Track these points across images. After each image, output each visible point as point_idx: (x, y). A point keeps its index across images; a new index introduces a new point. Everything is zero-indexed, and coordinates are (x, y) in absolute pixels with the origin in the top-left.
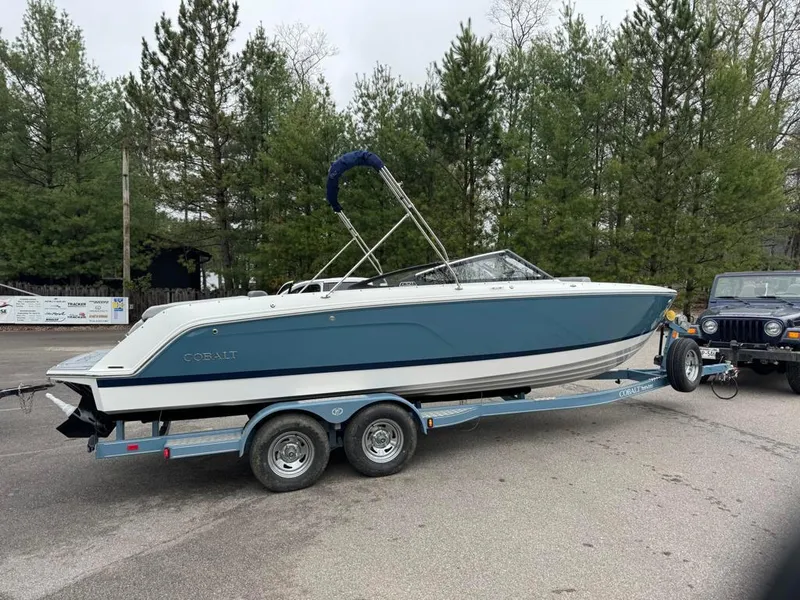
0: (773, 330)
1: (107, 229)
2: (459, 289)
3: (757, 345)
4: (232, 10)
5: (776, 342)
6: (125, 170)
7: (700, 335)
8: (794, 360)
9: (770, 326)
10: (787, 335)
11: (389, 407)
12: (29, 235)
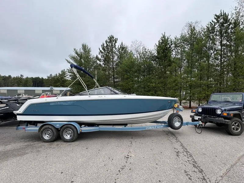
0: (219, 112)
1: (92, 85)
2: (89, 97)
3: (212, 117)
4: (116, 40)
5: (219, 116)
6: (96, 73)
7: (197, 112)
8: (224, 123)
9: (218, 110)
10: (223, 114)
11: (70, 126)
12: (80, 86)
